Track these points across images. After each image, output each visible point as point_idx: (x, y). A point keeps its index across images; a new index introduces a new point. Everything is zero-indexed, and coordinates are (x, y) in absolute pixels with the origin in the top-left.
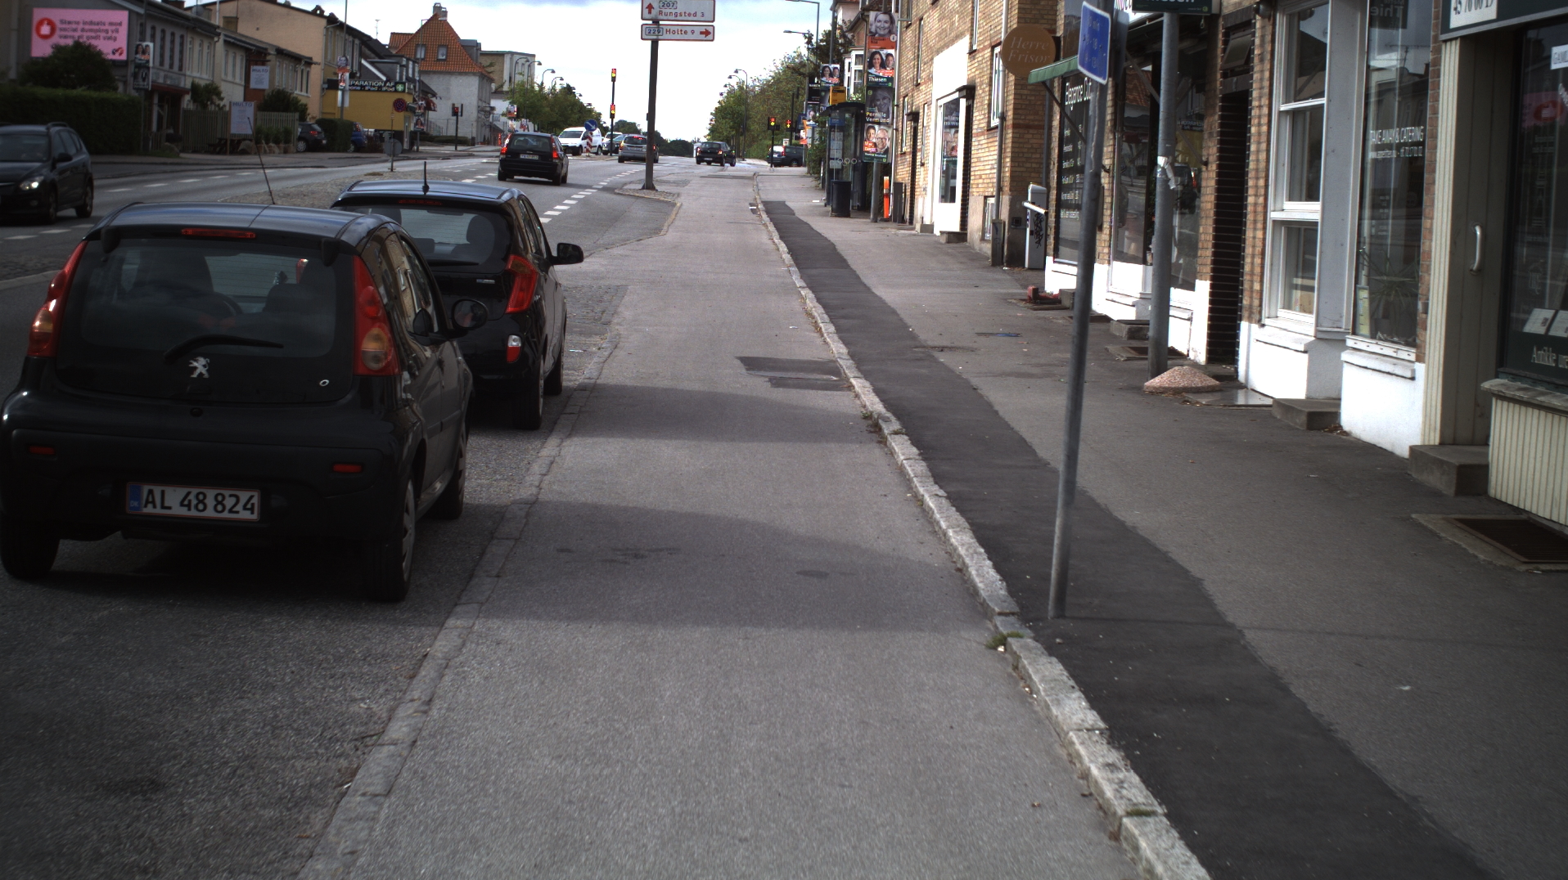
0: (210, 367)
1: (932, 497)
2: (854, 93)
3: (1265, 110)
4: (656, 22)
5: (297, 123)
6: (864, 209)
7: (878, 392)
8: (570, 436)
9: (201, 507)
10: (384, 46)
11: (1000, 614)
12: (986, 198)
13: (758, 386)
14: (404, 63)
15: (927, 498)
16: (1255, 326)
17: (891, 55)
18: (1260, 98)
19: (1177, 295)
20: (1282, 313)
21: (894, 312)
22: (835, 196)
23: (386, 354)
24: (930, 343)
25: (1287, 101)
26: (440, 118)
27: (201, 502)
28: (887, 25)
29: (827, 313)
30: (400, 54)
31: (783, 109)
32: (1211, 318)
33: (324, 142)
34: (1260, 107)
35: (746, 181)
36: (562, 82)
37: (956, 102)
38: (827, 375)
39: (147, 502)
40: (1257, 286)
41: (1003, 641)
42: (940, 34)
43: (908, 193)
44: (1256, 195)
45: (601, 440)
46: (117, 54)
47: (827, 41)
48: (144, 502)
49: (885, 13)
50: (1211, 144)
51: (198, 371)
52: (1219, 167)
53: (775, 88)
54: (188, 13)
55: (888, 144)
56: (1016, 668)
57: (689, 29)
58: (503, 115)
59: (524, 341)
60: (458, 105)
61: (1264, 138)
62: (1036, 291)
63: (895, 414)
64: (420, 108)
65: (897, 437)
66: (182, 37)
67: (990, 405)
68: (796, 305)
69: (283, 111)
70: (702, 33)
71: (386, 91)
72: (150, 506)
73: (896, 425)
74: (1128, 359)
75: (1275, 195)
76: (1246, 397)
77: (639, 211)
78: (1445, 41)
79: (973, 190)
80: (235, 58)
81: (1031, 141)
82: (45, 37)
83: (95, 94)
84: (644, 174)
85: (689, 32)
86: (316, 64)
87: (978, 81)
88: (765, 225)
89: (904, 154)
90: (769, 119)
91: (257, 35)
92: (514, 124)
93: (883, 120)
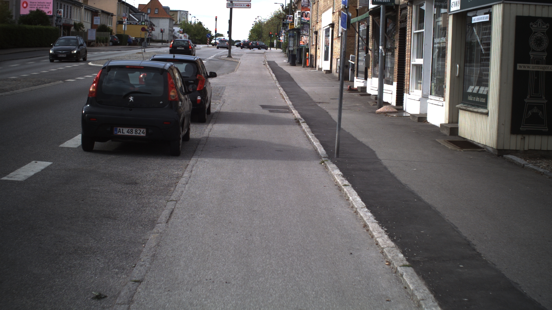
0: (134, 99)
1: (310, 136)
2: (297, 25)
3: (410, 33)
4: (231, 2)
5: (110, 36)
6: (300, 63)
7: (299, 113)
8: (215, 124)
9: (132, 133)
10: (136, 9)
11: (324, 157)
12: (337, 59)
13: (266, 112)
14: (144, 15)
15: (309, 136)
16: (408, 94)
17: (309, 13)
18: (409, 29)
19: (386, 86)
20: (415, 91)
21: (307, 93)
22: (291, 59)
23: (176, 96)
24: (316, 101)
25: (416, 30)
26: (156, 33)
27: (131, 131)
28: (307, 3)
29: (286, 94)
30: (142, 11)
31: (274, 29)
32: (397, 93)
33: (119, 42)
34: (409, 32)
35: (262, 54)
36: (198, 21)
37: (329, 28)
38: (286, 109)
39: (119, 132)
40: (408, 83)
41: (323, 162)
42: (324, 6)
43: (314, 58)
44: (408, 57)
45: (223, 124)
46: (49, 13)
47: (289, 7)
48: (118, 132)
50: (397, 42)
51: (131, 100)
52: (399, 49)
53: (271, 22)
55: (308, 42)
56: (325, 167)
58: (178, 32)
59: (202, 98)
60: (162, 29)
61: (410, 41)
62: (350, 87)
63: (303, 118)
64: (150, 30)
65: (303, 123)
66: (71, 7)
67: (330, 116)
68: (277, 92)
69: (105, 32)
70: (247, 5)
71: (139, 24)
72: (119, 133)
73: (303, 120)
74: (374, 105)
75: (413, 57)
76: (406, 114)
77: (227, 64)
78: (450, 15)
79: (334, 57)
80: (88, 14)
81: (351, 41)
82: (25, 8)
83: (44, 27)
84: (228, 52)
85: (243, 5)
86: (115, 15)
87: (335, 22)
88: (268, 69)
89: (313, 45)
90: (269, 33)
91: (94, 6)
92: (182, 35)
93: (306, 34)
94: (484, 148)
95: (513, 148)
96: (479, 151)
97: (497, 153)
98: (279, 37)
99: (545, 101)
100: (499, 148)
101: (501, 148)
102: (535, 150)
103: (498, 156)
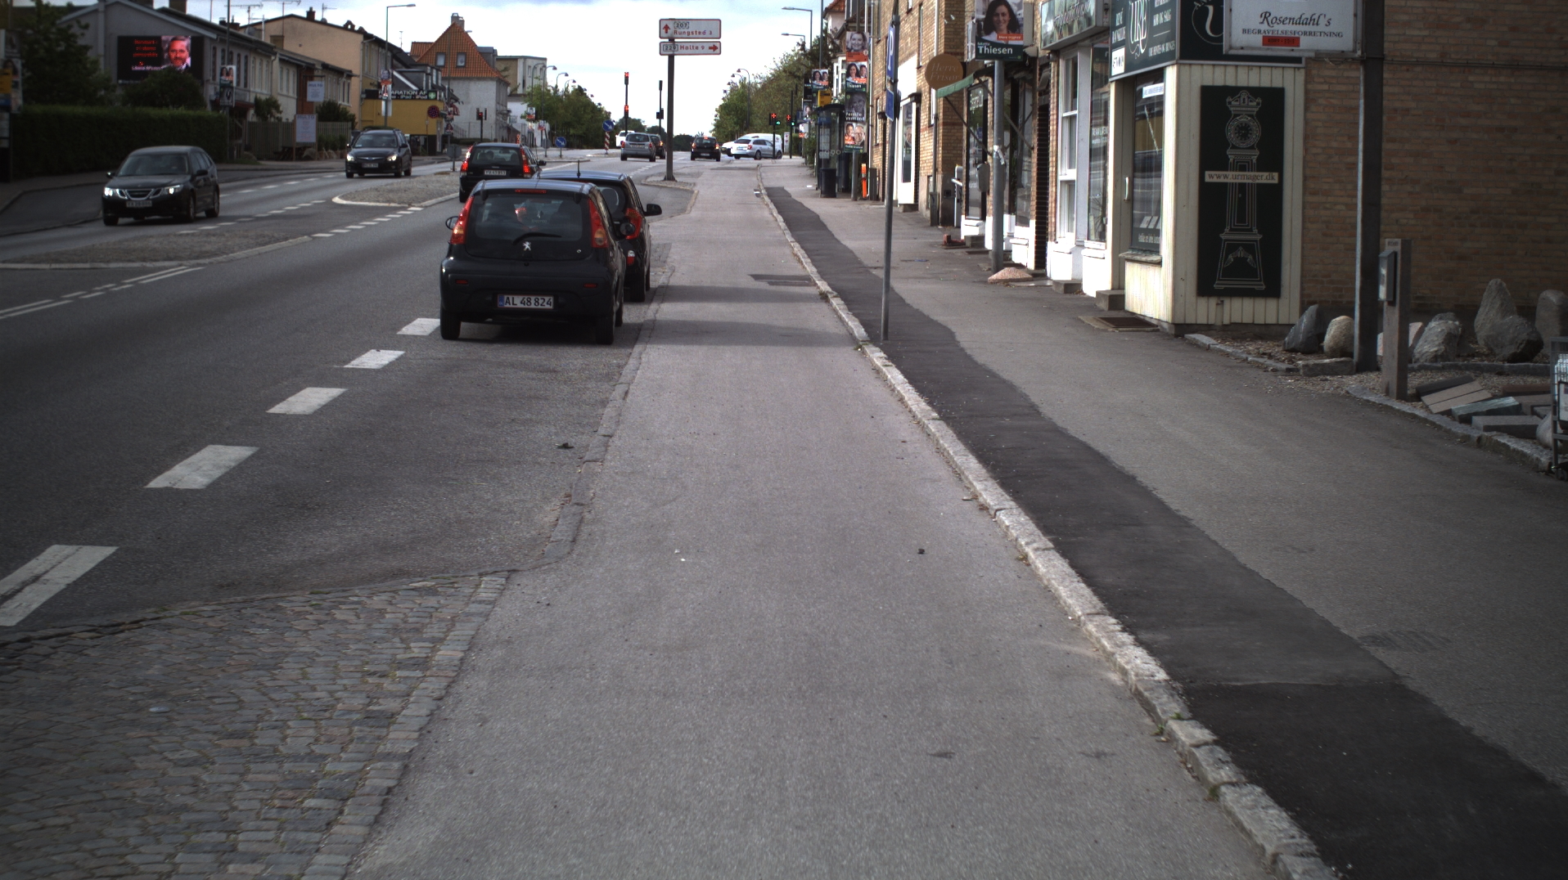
0: (531, 246)
2: (840, 95)
3: (1056, 116)
4: (672, 40)
5: (350, 131)
6: (846, 191)
10: (406, 54)
11: (862, 341)
12: (928, 177)
13: (763, 285)
14: (429, 71)
16: (1053, 243)
18: (1053, 109)
20: (1066, 234)
21: (851, 252)
22: (823, 181)
23: (603, 241)
24: (869, 265)
25: (1066, 111)
26: (464, 122)
27: (529, 302)
28: (860, 42)
30: (424, 62)
31: (783, 103)
32: (1036, 242)
34: (1053, 115)
35: (750, 172)
36: (574, 84)
37: (911, 105)
38: (806, 280)
39: (506, 302)
40: (1054, 220)
41: (860, 347)
43: (881, 177)
44: (1052, 167)
45: (679, 303)
47: (818, 46)
49: (858, 33)
50: (1035, 137)
51: (526, 248)
52: (1038, 150)
53: (774, 84)
54: (241, 32)
55: (864, 137)
56: (863, 353)
57: (700, 45)
58: (522, 117)
59: (636, 254)
60: (480, 110)
61: (1056, 133)
62: (949, 237)
63: (835, 291)
64: (449, 114)
65: (834, 298)
66: (246, 57)
68: (787, 251)
69: (336, 121)
70: (710, 48)
71: (420, 99)
72: (508, 304)
73: (834, 294)
75: (1061, 166)
76: (1049, 283)
77: (664, 197)
78: (1111, 82)
79: (922, 172)
80: (288, 73)
81: (956, 135)
83: (191, 113)
84: (665, 168)
85: (700, 48)
86: (356, 76)
87: (923, 89)
88: (767, 205)
89: (877, 145)
90: (770, 115)
91: (300, 51)
92: (533, 126)
93: (859, 119)
94: (1157, 326)
95: (1202, 320)
96: (1147, 331)
97: (1173, 332)
98: (797, 125)
99: (1259, 237)
100: (1177, 322)
101: (1180, 320)
102: (1242, 324)
103: (1176, 336)
